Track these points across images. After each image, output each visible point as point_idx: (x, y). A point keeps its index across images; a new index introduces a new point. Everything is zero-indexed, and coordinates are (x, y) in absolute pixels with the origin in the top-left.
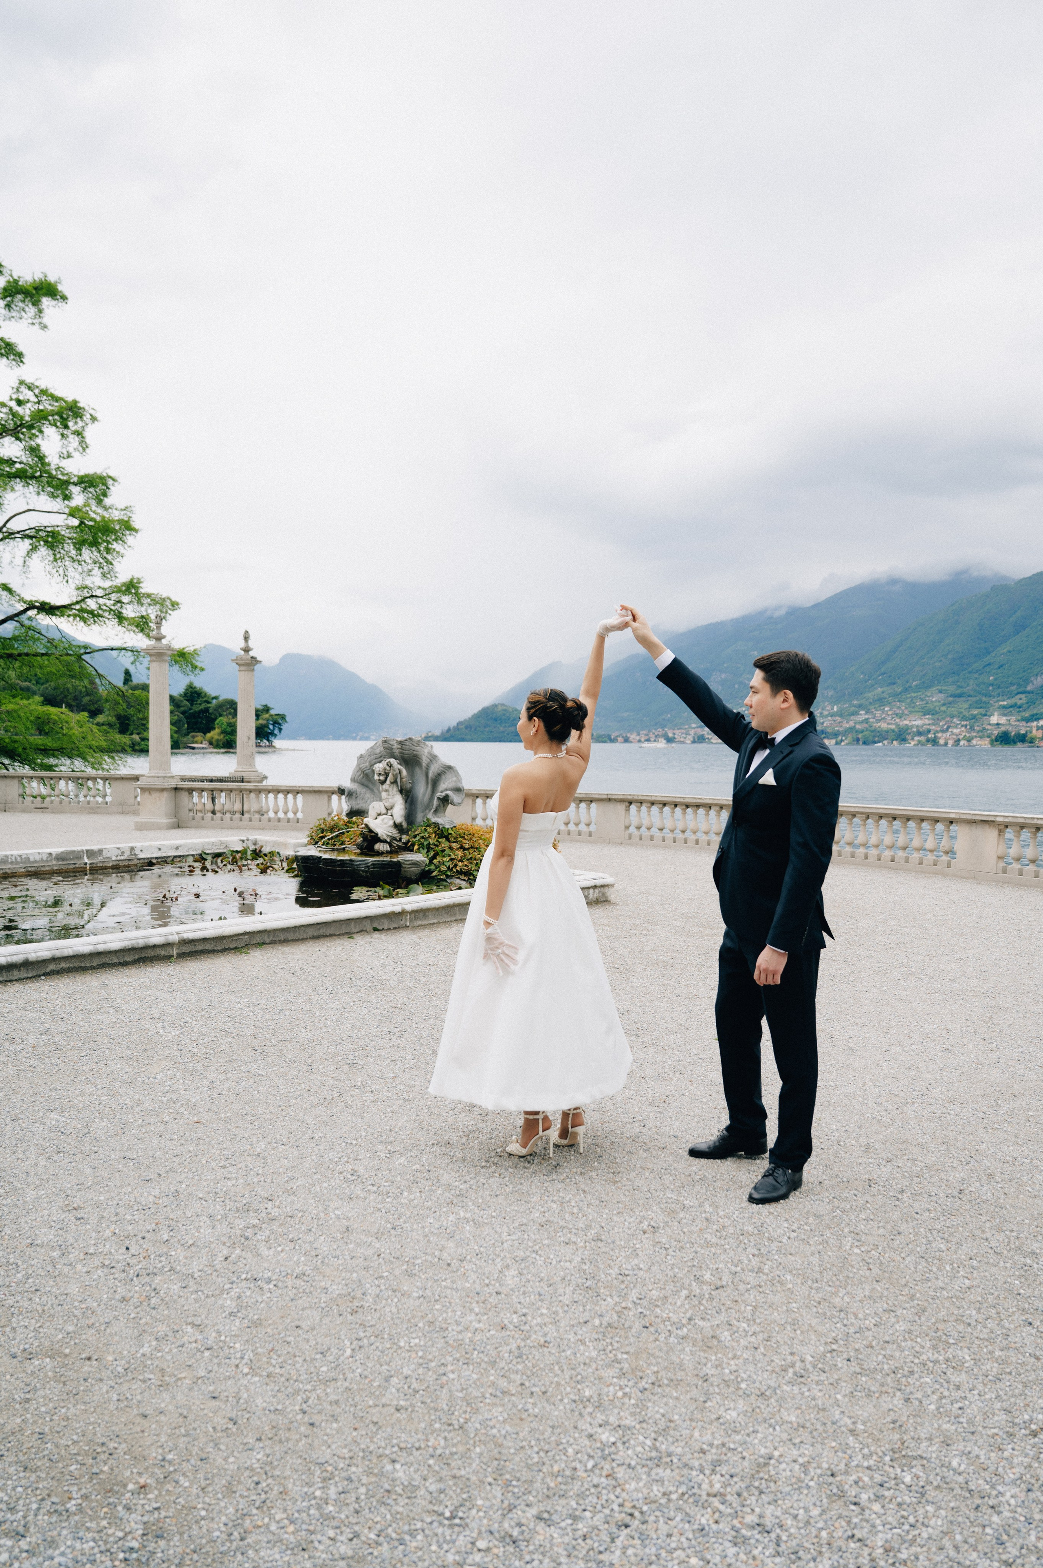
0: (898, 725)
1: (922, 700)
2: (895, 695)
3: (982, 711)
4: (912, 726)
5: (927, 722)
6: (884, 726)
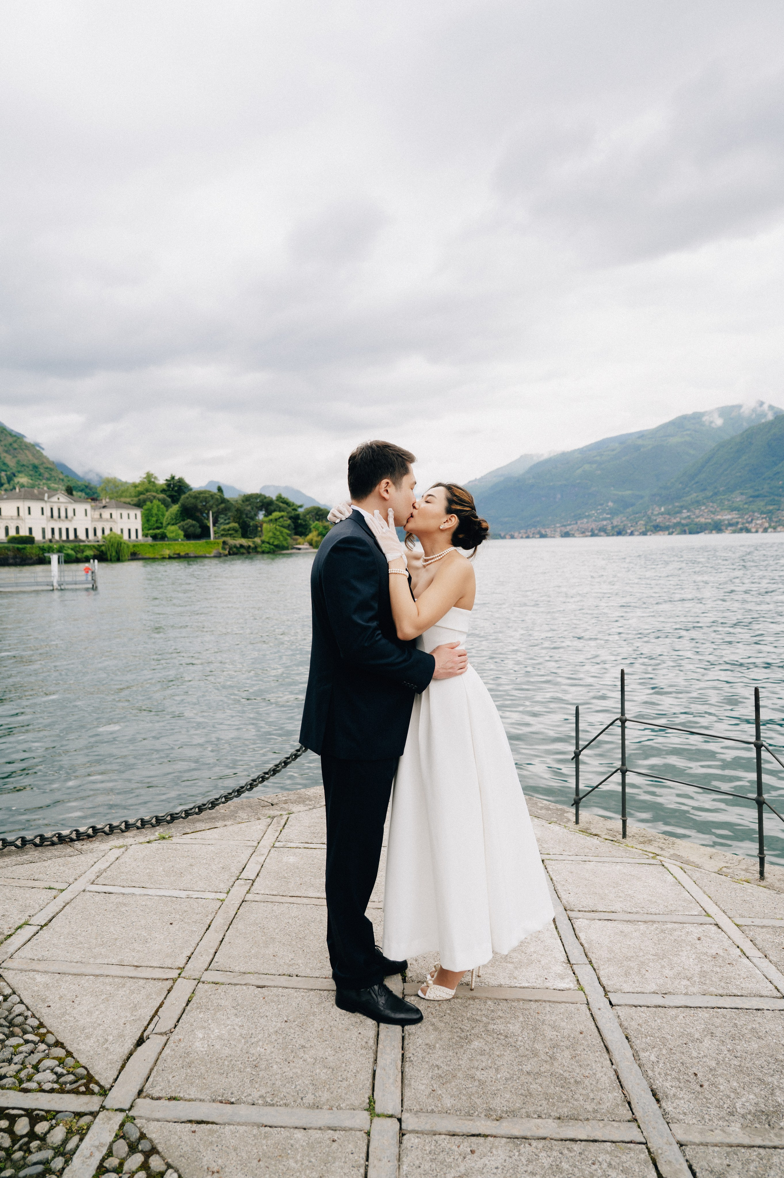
0: (712, 519)
1: (729, 500)
2: (707, 498)
3: (775, 507)
4: (724, 520)
5: (734, 516)
6: (702, 520)
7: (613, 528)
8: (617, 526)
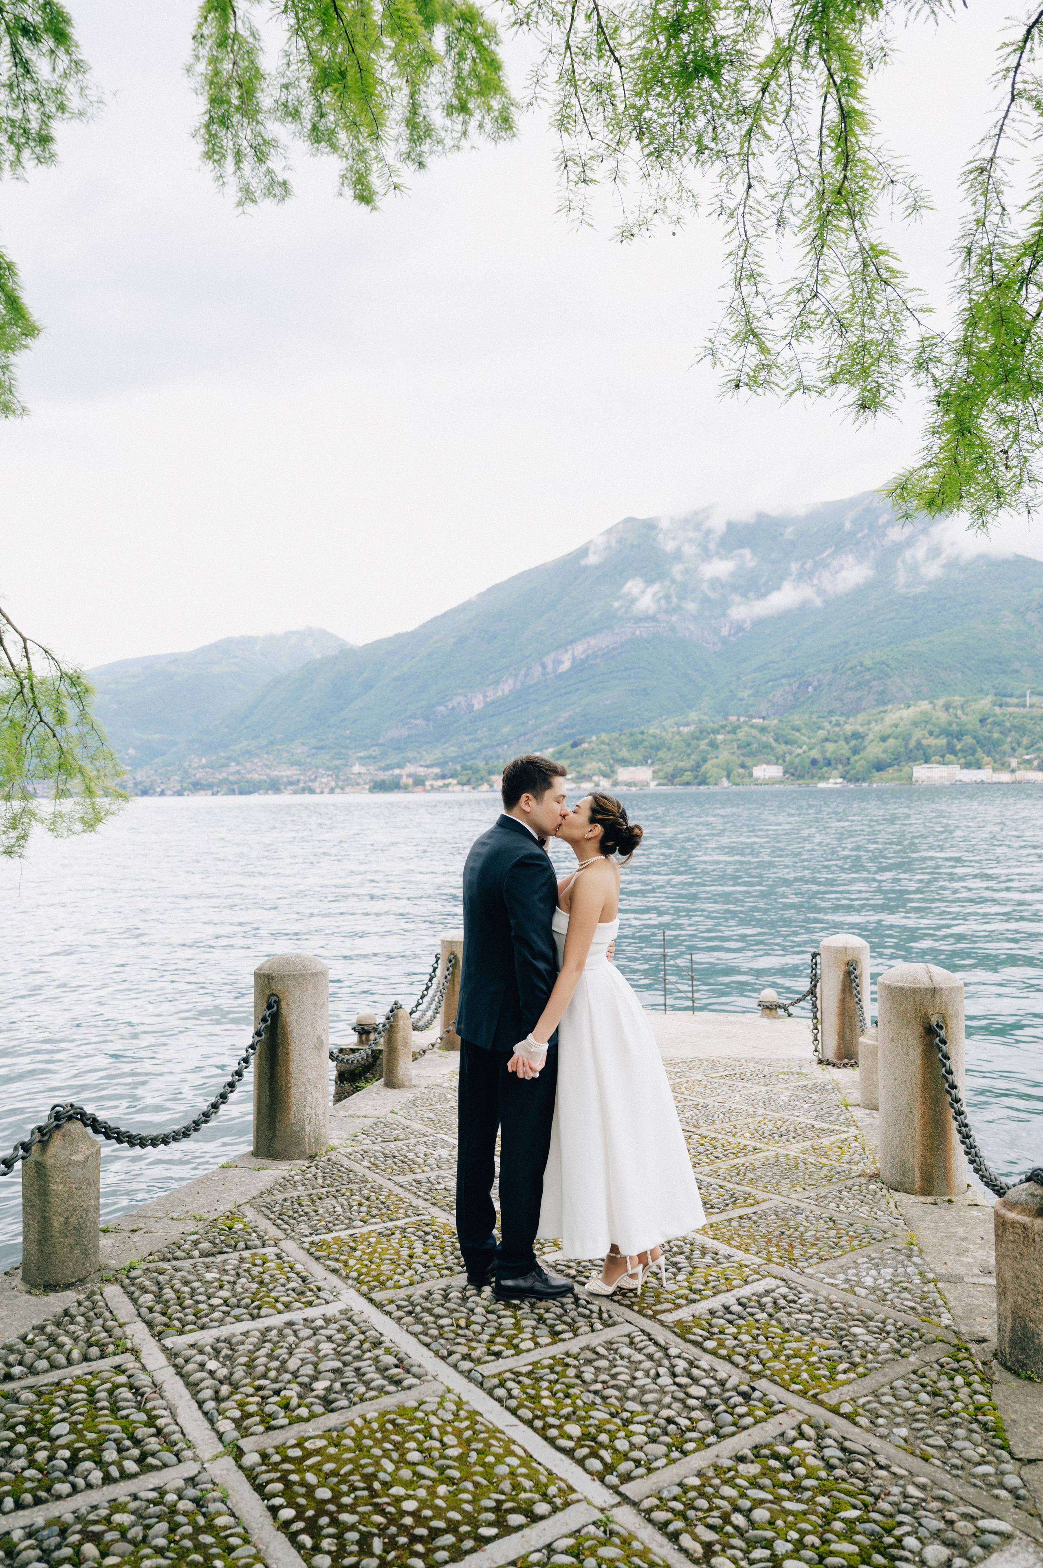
0: (268, 775)
1: (288, 752)
2: (261, 748)
3: (343, 762)
4: (283, 777)
5: (295, 772)
6: (255, 777)
7: (136, 784)
8: (141, 783)
